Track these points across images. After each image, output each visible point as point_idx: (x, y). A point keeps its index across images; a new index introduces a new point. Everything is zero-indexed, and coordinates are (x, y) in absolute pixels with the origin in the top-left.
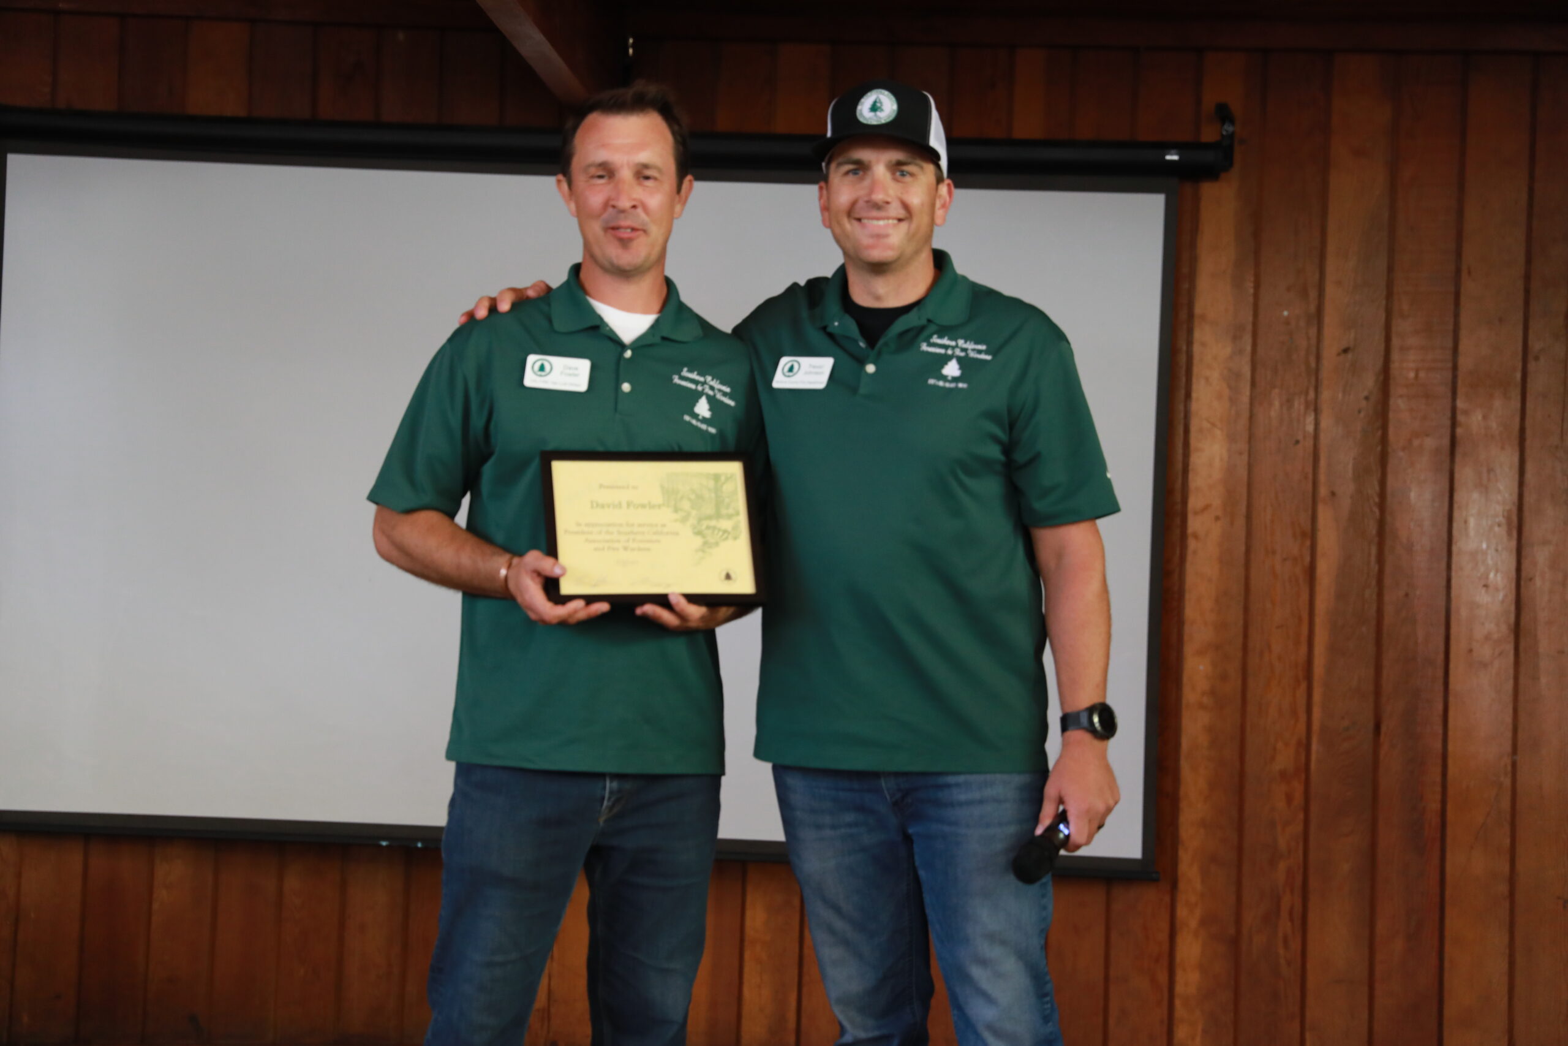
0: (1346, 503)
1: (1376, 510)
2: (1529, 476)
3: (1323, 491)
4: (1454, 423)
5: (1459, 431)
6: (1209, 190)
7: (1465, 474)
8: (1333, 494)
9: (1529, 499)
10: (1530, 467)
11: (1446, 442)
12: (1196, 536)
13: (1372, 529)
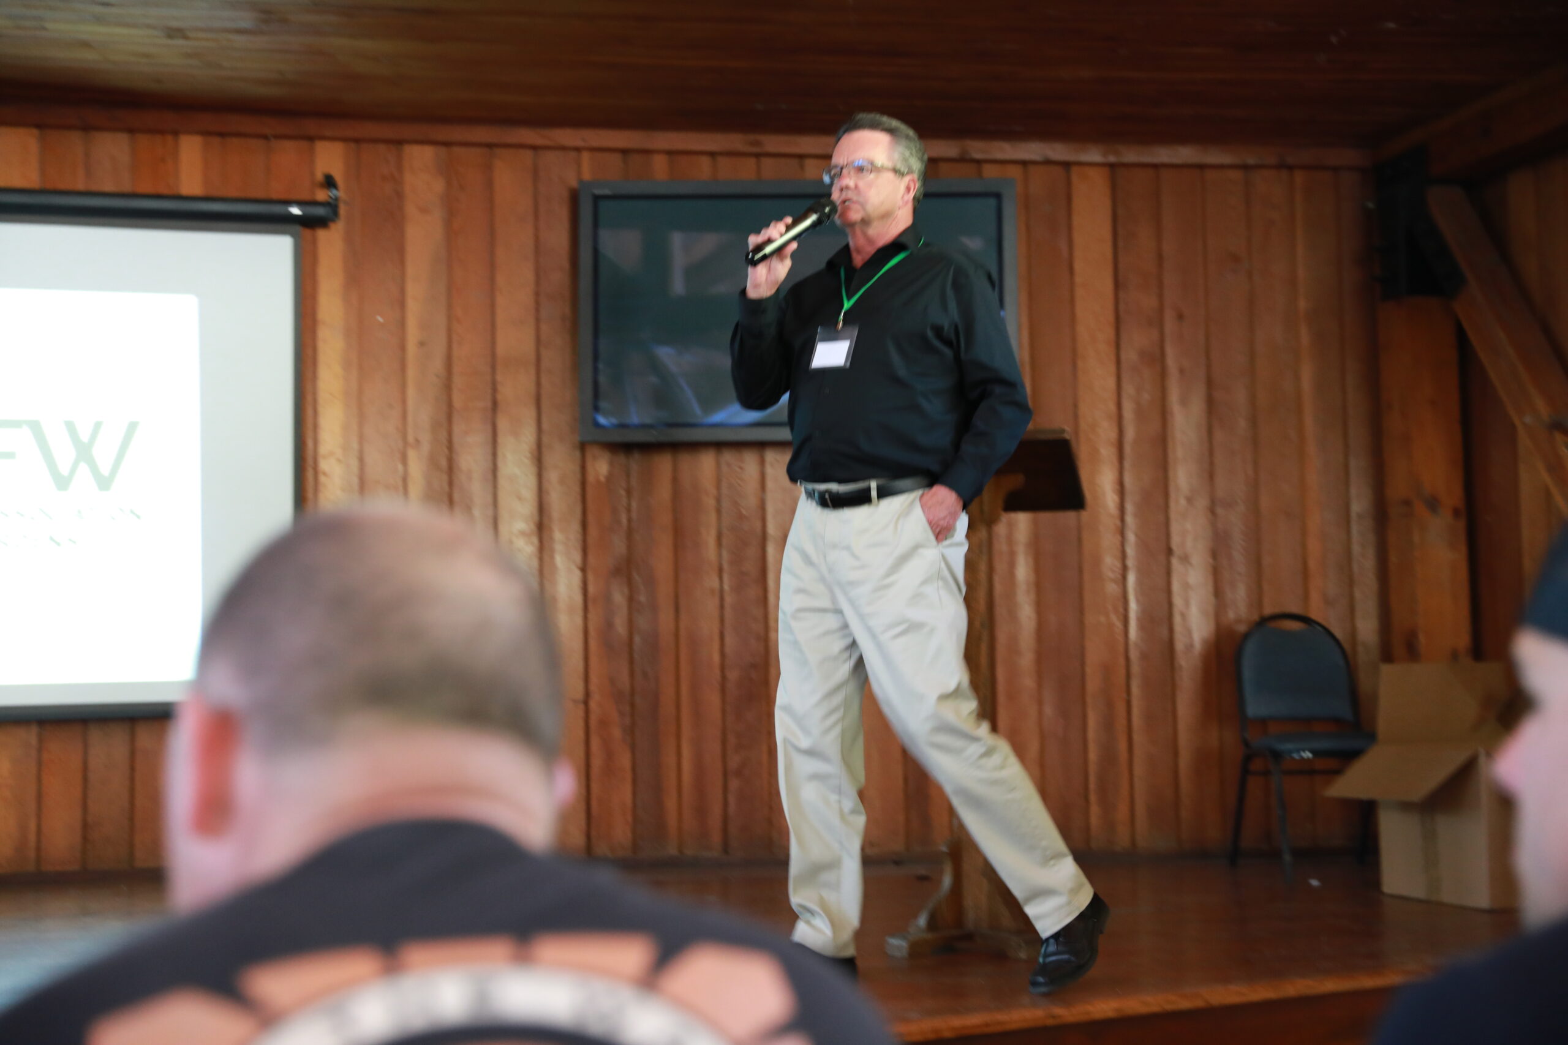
0: (426, 447)
1: (446, 451)
2: (545, 426)
3: (411, 438)
4: (494, 390)
5: (499, 397)
6: (322, 234)
7: (503, 424)
8: (417, 441)
9: (545, 439)
10: (544, 419)
11: (489, 404)
12: (325, 474)
13: (444, 463)
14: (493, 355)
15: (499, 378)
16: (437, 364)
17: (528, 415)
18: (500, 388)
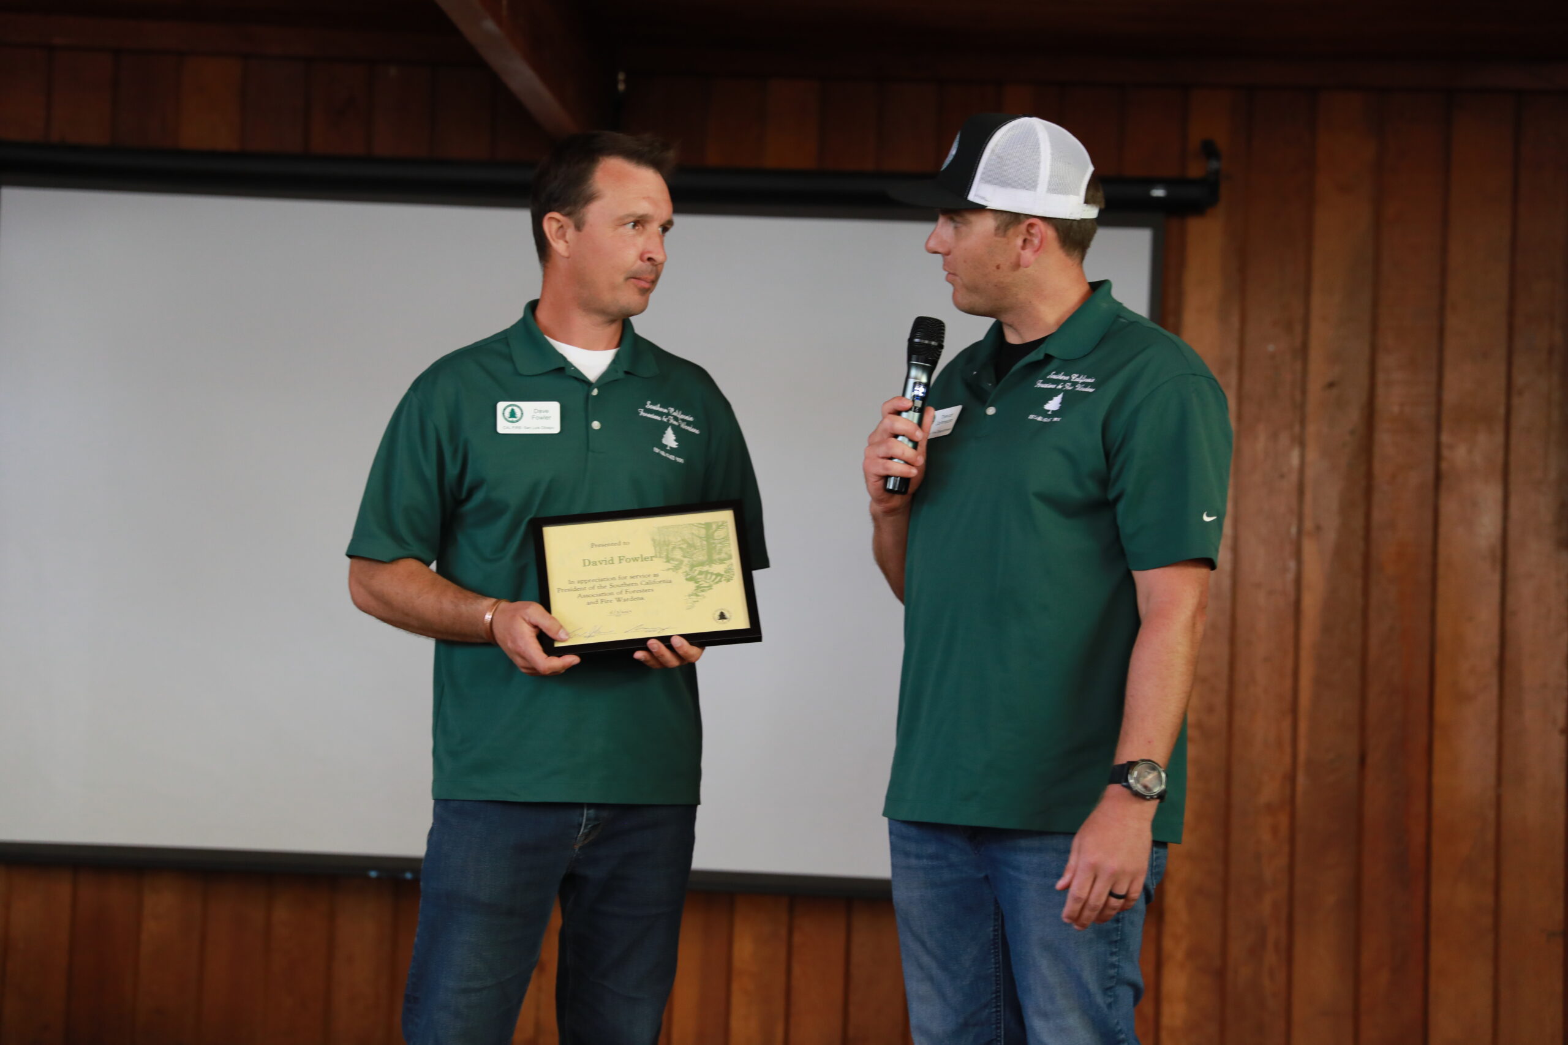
0: (1331, 536)
1: (1362, 544)
2: (1515, 512)
3: (1308, 525)
4: (1438, 457)
5: (1444, 466)
6: (1195, 225)
7: (1450, 508)
8: (1318, 528)
9: (1514, 533)
11: (1430, 476)
13: (1358, 562)
14: (1439, 402)
15: (1445, 438)
16: (1354, 415)
17: (1490, 494)
18: (1446, 453)
